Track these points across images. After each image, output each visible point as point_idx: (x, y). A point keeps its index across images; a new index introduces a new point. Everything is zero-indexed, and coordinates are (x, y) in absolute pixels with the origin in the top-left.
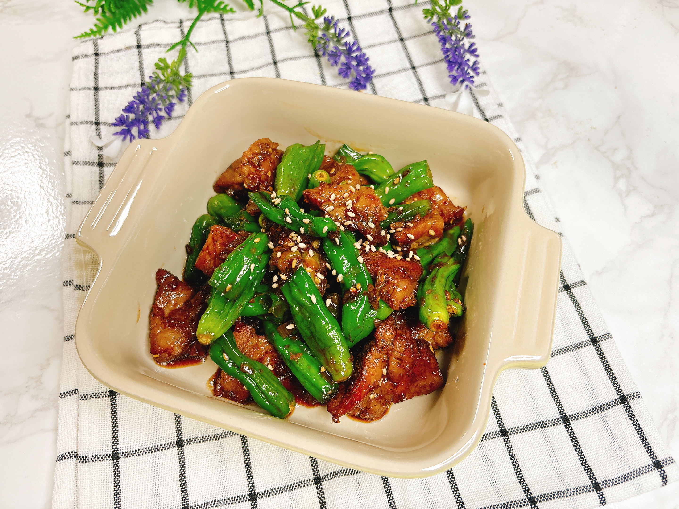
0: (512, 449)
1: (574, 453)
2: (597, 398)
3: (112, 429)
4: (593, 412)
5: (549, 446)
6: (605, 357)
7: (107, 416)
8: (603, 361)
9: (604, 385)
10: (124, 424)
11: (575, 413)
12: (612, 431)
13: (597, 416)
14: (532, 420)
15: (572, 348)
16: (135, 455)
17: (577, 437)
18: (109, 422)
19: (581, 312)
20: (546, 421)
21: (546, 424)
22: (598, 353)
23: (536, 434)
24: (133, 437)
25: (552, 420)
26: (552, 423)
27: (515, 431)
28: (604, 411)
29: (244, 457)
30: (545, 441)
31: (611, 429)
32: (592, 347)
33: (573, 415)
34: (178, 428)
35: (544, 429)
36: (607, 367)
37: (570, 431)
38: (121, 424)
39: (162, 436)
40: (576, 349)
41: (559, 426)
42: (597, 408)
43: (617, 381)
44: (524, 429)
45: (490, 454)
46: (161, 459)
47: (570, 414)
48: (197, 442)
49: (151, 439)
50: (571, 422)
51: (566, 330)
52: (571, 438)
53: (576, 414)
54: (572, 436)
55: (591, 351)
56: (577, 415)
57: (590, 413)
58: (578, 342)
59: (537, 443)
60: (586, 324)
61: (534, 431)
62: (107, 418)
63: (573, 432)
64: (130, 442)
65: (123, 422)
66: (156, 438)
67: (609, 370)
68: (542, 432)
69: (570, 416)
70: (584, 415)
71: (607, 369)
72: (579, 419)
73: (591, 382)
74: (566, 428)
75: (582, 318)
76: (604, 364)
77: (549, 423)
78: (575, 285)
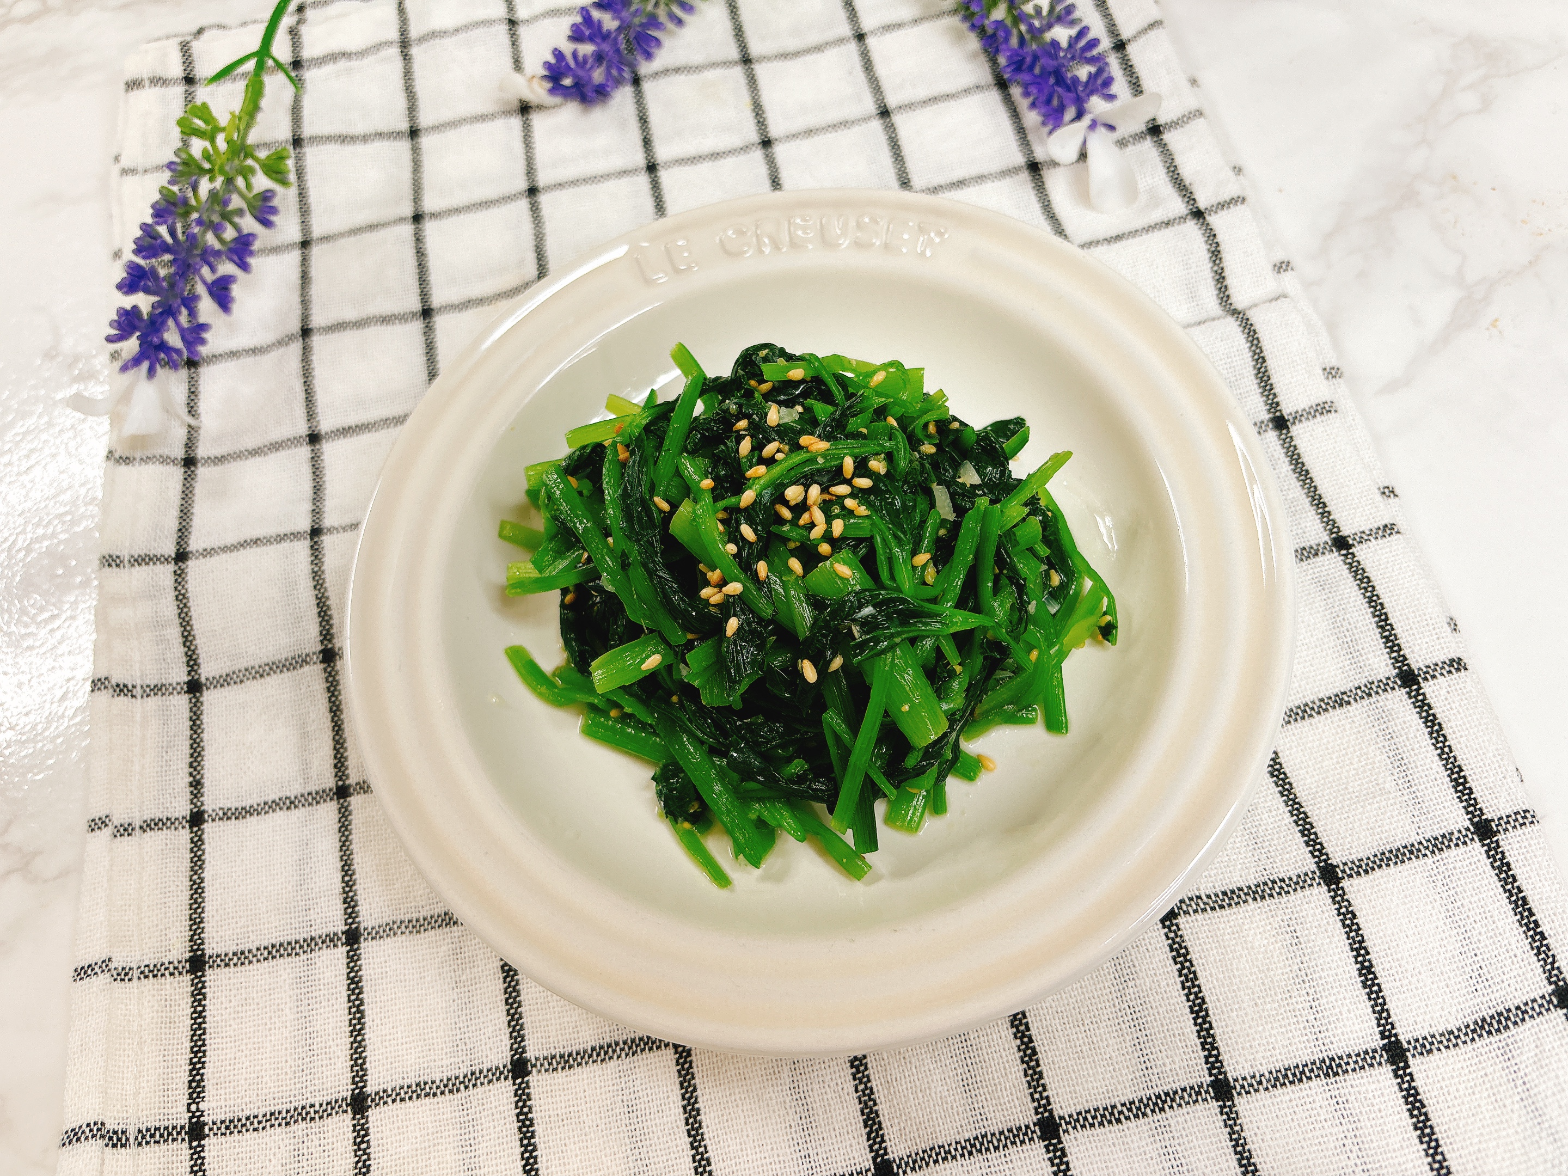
0: (1243, 1134)
1: (1415, 1149)
2: (1489, 991)
3: (191, 1059)
4: (1474, 1031)
5: (1345, 1128)
6: (1513, 876)
7: (181, 1025)
8: (1509, 887)
9: (1512, 954)
10: (221, 1046)
11: (1425, 1033)
12: (1528, 1086)
13: (1486, 1044)
14: (1303, 1054)
15: (1421, 847)
16: (244, 1130)
17: (1426, 1102)
18: (184, 1040)
19: (1446, 750)
20: (1341, 1058)
21: (1339, 1066)
22: (1495, 865)
23: (1309, 1092)
24: (243, 1082)
25: (1358, 1055)
26: (1356, 1062)
27: (1255, 1084)
28: (1507, 1027)
29: (521, 1140)
30: (1336, 1114)
31: (1526, 1079)
32: (1476, 849)
33: (1417, 1040)
34: (357, 1059)
35: (1333, 1080)
36: (1521, 905)
37: (1406, 1086)
38: (213, 1046)
39: (316, 1082)
40: (1433, 852)
41: (1377, 1072)
42: (1489, 1020)
43: (1547, 945)
44: (1277, 1079)
45: (1183, 1147)
46: (309, 1143)
47: (1409, 1036)
48: (402, 1100)
49: (288, 1088)
50: (1411, 1061)
51: (1406, 798)
52: (1410, 1106)
53: (1425, 1038)
54: (1411, 1099)
55: (1476, 859)
56: (1430, 1040)
57: (1466, 1034)
58: (1438, 833)
59: (1313, 1119)
60: (1460, 783)
61: (1307, 1086)
62: (180, 1030)
63: (1414, 1088)
64: (232, 1096)
65: (219, 1040)
66: (300, 1085)
67: (1526, 914)
68: (1327, 1088)
69: (1409, 1043)
70: (1449, 1040)
71: (1521, 909)
72: (1435, 1051)
73: (1475, 946)
74: (1396, 1076)
75: (1450, 766)
76: (1511, 895)
77: (1348, 1063)
78: (1431, 672)
